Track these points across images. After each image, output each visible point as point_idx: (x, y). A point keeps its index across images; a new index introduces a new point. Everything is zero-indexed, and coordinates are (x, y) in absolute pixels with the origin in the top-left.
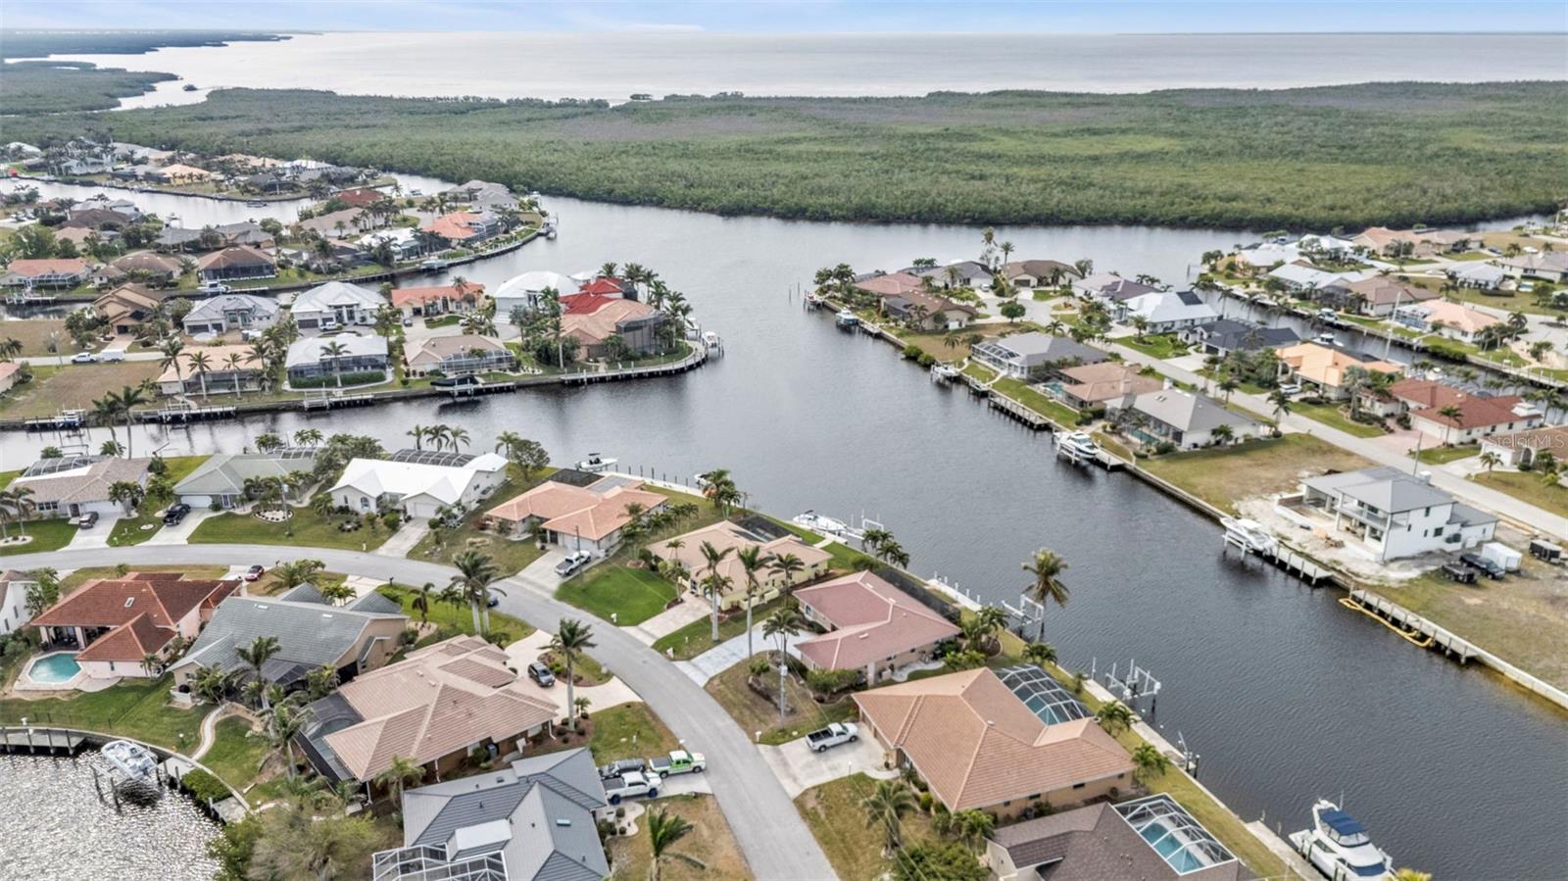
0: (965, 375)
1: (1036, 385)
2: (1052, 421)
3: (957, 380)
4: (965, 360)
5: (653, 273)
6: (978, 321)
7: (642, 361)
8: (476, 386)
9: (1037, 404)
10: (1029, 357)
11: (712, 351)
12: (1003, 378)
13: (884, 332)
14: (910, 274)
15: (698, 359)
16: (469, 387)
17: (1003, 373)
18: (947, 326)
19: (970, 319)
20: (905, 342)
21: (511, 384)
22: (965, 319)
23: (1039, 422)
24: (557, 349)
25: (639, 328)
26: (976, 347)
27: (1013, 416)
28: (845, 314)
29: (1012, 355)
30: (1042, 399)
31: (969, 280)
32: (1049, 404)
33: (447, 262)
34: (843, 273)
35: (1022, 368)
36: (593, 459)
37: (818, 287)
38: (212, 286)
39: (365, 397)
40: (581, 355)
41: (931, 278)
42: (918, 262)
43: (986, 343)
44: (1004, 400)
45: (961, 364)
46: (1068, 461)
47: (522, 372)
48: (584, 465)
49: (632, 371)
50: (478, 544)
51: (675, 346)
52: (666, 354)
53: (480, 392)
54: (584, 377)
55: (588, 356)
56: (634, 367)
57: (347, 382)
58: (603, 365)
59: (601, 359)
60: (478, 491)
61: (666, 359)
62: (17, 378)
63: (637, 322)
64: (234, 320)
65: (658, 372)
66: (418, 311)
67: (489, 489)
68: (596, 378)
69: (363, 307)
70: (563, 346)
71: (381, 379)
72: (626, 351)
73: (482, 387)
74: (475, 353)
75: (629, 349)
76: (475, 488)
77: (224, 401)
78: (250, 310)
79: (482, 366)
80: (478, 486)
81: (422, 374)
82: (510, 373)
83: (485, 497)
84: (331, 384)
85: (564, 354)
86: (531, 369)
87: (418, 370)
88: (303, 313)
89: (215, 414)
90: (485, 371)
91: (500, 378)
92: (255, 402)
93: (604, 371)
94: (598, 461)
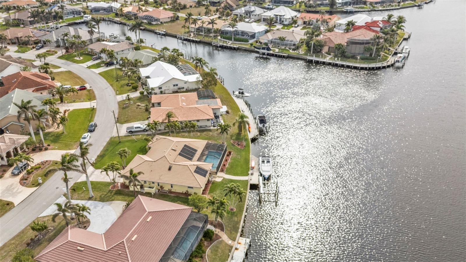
7: (351, 60)
8: (268, 52)
15: (389, 63)
16: (266, 51)
21: (285, 55)
24: (311, 43)
33: (357, 10)
36: (241, 91)
38: (268, 5)
39: (234, 46)
40: (325, 49)
47: (296, 51)
48: (237, 93)
49: (340, 62)
50: (140, 107)
51: (374, 56)
52: (365, 59)
53: (272, 55)
54: (314, 58)
55: (327, 51)
56: (340, 60)
57: (236, 40)
58: (330, 57)
59: (332, 54)
60: (176, 88)
61: (363, 61)
62: (173, 19)
63: (356, 40)
64: (247, 15)
65: (352, 66)
66: (305, 23)
67: (183, 88)
68: (321, 62)
69: (284, 17)
70: (314, 44)
71: (248, 42)
72: (343, 53)
73: (274, 53)
74: (280, 38)
75: (346, 52)
76: (174, 86)
77: (199, 37)
78: (252, 12)
79: (283, 45)
80: (177, 85)
81: (261, 43)
82: (291, 51)
83: (179, 91)
84: (230, 39)
85: (314, 47)
86: (302, 51)
87: (261, 41)
88: (265, 16)
89: (194, 40)
90: (283, 47)
91: (285, 51)
92: (207, 40)
93: (328, 59)
94: (242, 93)
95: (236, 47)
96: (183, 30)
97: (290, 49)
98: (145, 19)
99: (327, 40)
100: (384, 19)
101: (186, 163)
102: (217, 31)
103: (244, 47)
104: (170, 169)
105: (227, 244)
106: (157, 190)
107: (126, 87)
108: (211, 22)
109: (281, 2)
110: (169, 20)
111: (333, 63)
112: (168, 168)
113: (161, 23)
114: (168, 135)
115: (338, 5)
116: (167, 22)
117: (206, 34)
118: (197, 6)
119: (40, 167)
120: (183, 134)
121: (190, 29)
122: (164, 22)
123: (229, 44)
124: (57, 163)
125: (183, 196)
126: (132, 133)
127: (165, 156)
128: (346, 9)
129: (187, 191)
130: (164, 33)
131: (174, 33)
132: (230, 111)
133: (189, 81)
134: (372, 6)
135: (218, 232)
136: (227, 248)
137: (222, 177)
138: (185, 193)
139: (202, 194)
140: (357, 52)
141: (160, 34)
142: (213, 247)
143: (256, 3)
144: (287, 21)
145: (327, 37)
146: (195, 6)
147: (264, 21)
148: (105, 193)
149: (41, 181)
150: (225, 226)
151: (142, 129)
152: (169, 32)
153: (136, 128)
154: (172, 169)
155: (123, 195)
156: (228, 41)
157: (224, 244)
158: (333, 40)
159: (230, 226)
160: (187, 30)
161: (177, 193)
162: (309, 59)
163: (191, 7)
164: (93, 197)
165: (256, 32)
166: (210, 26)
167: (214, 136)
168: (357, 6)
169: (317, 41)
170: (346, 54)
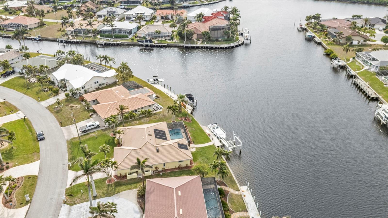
0: (347, 66)
1: (381, 77)
2: (381, 97)
3: (343, 68)
4: (351, 59)
5: (238, 10)
6: (368, 42)
7: (216, 42)
8: (151, 44)
9: (377, 86)
10: (382, 62)
11: (246, 42)
12: (366, 70)
13: (323, 43)
14: (348, 20)
15: (240, 43)
16: (149, 44)
17: (366, 68)
18: (352, 43)
19: (365, 41)
20: (328, 47)
21: (165, 45)
22: (362, 41)
23: (373, 96)
24: (184, 33)
25: (220, 29)
26: (358, 53)
27: (361, 90)
28: (310, 33)
29: (374, 60)
30: (381, 84)
31: (374, 25)
32: (383, 88)
33: (191, 5)
34: (317, 17)
35: (377, 67)
36: (155, 78)
37: (306, 22)
38: (121, 6)
39: (117, 43)
40: (195, 37)
41: (356, 23)
42: (354, 16)
43: (364, 52)
44: (361, 82)
45: (348, 60)
46: (379, 122)
47: (172, 41)
48: (151, 80)
49: (209, 45)
50: (74, 108)
51: (231, 38)
52: (225, 41)
53: (154, 46)
54: (190, 45)
55: (196, 38)
56: (210, 44)
57: (116, 37)
58: (200, 42)
59: (200, 39)
60: (97, 84)
61: (224, 42)
62: (40, 24)
63: (216, 27)
64: (110, 15)
65: (219, 47)
66: (162, 18)
67: (104, 84)
68: (195, 47)
69: (145, 14)
70: (186, 33)
71: (128, 37)
72: (210, 38)
73: (155, 44)
74: (156, 32)
75: (211, 37)
76: (95, 83)
77: (79, 38)
78: (114, 12)
79: (160, 37)
80: (98, 82)
81: (140, 37)
82: (168, 41)
83: (100, 87)
84: (111, 37)
85: (186, 36)
86: (176, 40)
87: (139, 36)
88: (127, 15)
89: (75, 42)
90: (160, 39)
91: (163, 42)
92: (87, 40)
93: (199, 44)
94: (157, 79)
95: (119, 43)
96: (60, 34)
97: (167, 40)
98: (11, 27)
99: (194, 29)
100: (223, 10)
101: (165, 143)
102: (95, 31)
103: (126, 43)
104: (158, 151)
105: (236, 195)
106: (152, 172)
107: (42, 93)
108: (88, 23)
109: (130, 3)
110: (37, 25)
111: (205, 47)
112: (156, 151)
113: (30, 29)
114: (122, 125)
115: (176, 2)
116: (35, 28)
117: (85, 35)
118: (54, 10)
119: (16, 186)
120: (135, 122)
121: (66, 32)
122: (33, 28)
123: (111, 41)
124: (29, 178)
125: (176, 171)
126: (86, 132)
127: (147, 142)
128: (183, 5)
129: (180, 165)
130: (40, 38)
131: (50, 37)
132: (159, 95)
133: (108, 77)
134: (201, 1)
135: (224, 188)
136: (238, 197)
137: (194, 147)
138: (179, 167)
139: (190, 164)
140: (219, 36)
141: (35, 40)
142: (229, 200)
143: (108, 5)
144: (148, 17)
145: (193, 27)
146: (52, 11)
147: (127, 19)
148: (106, 189)
149: (28, 199)
150: (226, 182)
151: (95, 126)
152: (44, 36)
153: (89, 126)
154: (159, 151)
155: (124, 185)
156: (109, 39)
157: (234, 195)
158: (199, 29)
159: (228, 181)
160: (63, 33)
161: (171, 169)
162: (185, 46)
163: (48, 12)
164: (97, 195)
165: (132, 28)
166: (89, 27)
167: (161, 118)
168: (190, 2)
169: (188, 31)
170: (211, 38)
